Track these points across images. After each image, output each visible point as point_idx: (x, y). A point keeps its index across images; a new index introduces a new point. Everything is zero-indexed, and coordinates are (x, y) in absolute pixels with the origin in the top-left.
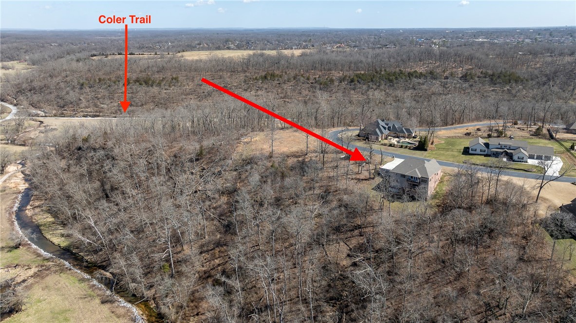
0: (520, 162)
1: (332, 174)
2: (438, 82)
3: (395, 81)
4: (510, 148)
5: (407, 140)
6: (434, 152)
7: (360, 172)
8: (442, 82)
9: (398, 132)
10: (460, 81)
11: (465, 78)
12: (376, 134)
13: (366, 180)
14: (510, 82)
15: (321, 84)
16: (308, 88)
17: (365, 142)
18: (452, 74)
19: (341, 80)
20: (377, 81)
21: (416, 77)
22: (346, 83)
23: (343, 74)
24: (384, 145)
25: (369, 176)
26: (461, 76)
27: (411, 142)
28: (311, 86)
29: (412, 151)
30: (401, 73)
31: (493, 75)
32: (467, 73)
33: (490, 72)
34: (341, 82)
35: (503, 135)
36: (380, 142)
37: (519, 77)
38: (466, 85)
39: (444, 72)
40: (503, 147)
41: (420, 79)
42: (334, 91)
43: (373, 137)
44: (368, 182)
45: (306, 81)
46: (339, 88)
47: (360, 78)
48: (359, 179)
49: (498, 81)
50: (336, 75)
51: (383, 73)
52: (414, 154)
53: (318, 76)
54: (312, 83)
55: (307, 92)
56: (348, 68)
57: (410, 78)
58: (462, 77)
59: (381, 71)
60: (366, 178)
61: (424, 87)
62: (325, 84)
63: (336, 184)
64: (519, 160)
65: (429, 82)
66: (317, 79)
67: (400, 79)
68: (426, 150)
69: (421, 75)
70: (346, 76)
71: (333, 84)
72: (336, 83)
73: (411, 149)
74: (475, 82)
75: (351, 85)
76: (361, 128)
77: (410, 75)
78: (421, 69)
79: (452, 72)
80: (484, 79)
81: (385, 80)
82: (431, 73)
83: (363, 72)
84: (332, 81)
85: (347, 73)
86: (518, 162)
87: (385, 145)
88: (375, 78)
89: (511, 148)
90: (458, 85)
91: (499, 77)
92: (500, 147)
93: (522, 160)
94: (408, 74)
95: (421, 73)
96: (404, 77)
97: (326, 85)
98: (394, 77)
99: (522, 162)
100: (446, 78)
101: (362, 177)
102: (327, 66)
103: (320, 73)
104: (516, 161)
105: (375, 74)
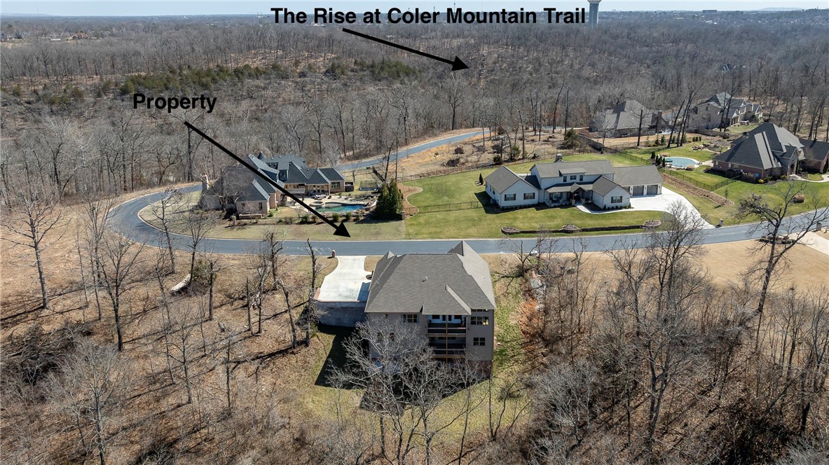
0: (617, 208)
1: (160, 363)
2: (290, 83)
3: (213, 86)
4: (581, 179)
5: (335, 198)
6: (422, 220)
7: (255, 329)
8: (297, 83)
9: (308, 181)
10: (326, 79)
11: (332, 72)
12: (256, 195)
13: (283, 352)
14: (399, 76)
15: (52, 103)
16: (21, 113)
17: (228, 223)
18: (310, 67)
19: (100, 92)
20: (177, 87)
21: (250, 75)
22: (111, 96)
23: (101, 80)
24: (287, 223)
25: (289, 337)
26: (324, 70)
27: (345, 202)
28: (28, 109)
29: (365, 225)
30: (221, 70)
31: (372, 66)
32: (333, 65)
33: (368, 62)
34: (99, 95)
35: (520, 157)
36: (271, 216)
37: (408, 67)
38: (336, 84)
39: (297, 64)
40: (569, 181)
41: (258, 79)
42: (86, 114)
43: (251, 206)
44: (293, 359)
45: (13, 98)
46: (97, 107)
47: (139, 84)
48: (260, 357)
49: (382, 75)
50: (86, 82)
51: (185, 72)
52: (378, 234)
53: (41, 87)
54: (29, 103)
55: (19, 123)
56: (109, 68)
57: (239, 78)
58: (327, 71)
59: (180, 68)
60: (282, 347)
61: (269, 93)
62: (62, 100)
63: (185, 398)
64: (614, 205)
65: (275, 85)
66: (40, 93)
67: (221, 82)
68: (399, 218)
69: (257, 73)
70: (109, 83)
71: (83, 101)
72: (89, 99)
73: (362, 222)
74: (350, 79)
75: (123, 100)
76: (204, 185)
77: (238, 73)
78: (256, 63)
79: (309, 65)
80: (362, 73)
81: (193, 85)
82: (275, 67)
83: (143, 74)
84: (78, 95)
85: (112, 78)
86: (613, 209)
87: (288, 221)
88: (172, 83)
89: (584, 181)
90: (324, 87)
91: (382, 69)
92: (562, 182)
93: (619, 204)
94: (235, 71)
95: (257, 68)
96: (228, 78)
97: (66, 104)
98: (209, 79)
99: (621, 208)
100: (302, 75)
101: (266, 345)
102: (61, 65)
103: (47, 81)
104: (609, 209)
105: (171, 75)
